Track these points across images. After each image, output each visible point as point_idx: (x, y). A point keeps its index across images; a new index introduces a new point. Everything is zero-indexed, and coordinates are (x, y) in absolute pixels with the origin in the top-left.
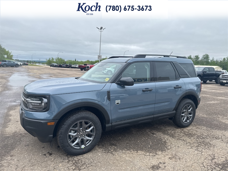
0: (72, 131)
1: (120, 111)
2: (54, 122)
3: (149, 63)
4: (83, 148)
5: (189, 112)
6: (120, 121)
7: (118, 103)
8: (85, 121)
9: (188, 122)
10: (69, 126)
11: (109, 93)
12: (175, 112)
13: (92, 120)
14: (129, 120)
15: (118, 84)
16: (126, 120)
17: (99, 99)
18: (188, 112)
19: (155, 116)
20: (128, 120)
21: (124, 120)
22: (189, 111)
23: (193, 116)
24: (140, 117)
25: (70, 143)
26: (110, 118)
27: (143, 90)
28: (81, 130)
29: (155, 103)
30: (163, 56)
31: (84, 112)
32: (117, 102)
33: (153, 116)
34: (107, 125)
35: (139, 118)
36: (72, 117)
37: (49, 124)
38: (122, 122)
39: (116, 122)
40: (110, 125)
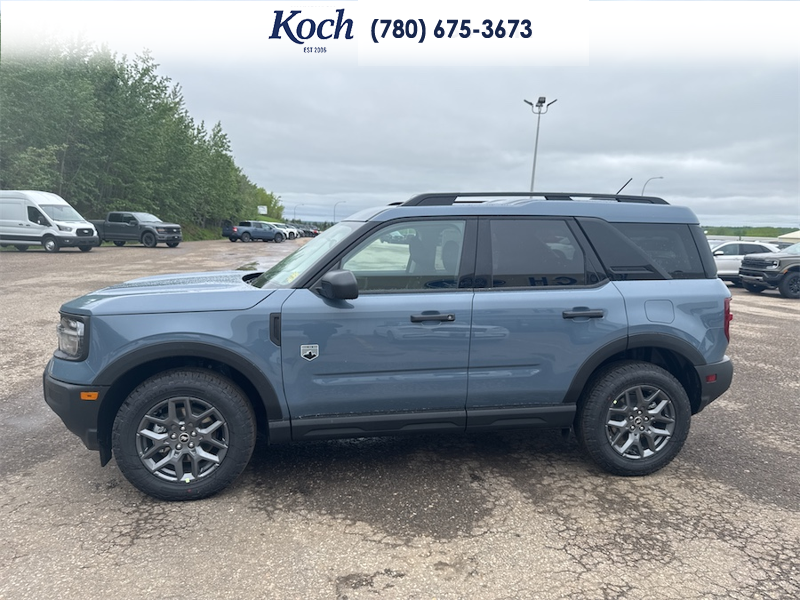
0: (157, 428)
1: (319, 381)
2: (96, 393)
3: (461, 225)
4: (188, 481)
5: (653, 415)
6: (326, 416)
7: (310, 356)
8: (191, 401)
9: (645, 456)
10: (142, 409)
11: (275, 319)
12: (573, 407)
13: (215, 401)
14: (359, 414)
15: (319, 293)
16: (348, 414)
17: (242, 340)
18: (649, 416)
19: (471, 413)
20: (355, 414)
21: (341, 415)
22: (651, 412)
23: (672, 436)
24: (409, 412)
25: (146, 461)
26: (282, 403)
27: (412, 317)
28: (183, 428)
29: (468, 368)
30: (543, 198)
31: (189, 374)
32: (305, 350)
33: (462, 413)
34: (272, 424)
35: (404, 412)
36: (150, 383)
37: (84, 396)
38: (332, 420)
39: (309, 417)
40: (285, 423)
